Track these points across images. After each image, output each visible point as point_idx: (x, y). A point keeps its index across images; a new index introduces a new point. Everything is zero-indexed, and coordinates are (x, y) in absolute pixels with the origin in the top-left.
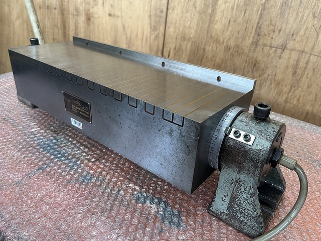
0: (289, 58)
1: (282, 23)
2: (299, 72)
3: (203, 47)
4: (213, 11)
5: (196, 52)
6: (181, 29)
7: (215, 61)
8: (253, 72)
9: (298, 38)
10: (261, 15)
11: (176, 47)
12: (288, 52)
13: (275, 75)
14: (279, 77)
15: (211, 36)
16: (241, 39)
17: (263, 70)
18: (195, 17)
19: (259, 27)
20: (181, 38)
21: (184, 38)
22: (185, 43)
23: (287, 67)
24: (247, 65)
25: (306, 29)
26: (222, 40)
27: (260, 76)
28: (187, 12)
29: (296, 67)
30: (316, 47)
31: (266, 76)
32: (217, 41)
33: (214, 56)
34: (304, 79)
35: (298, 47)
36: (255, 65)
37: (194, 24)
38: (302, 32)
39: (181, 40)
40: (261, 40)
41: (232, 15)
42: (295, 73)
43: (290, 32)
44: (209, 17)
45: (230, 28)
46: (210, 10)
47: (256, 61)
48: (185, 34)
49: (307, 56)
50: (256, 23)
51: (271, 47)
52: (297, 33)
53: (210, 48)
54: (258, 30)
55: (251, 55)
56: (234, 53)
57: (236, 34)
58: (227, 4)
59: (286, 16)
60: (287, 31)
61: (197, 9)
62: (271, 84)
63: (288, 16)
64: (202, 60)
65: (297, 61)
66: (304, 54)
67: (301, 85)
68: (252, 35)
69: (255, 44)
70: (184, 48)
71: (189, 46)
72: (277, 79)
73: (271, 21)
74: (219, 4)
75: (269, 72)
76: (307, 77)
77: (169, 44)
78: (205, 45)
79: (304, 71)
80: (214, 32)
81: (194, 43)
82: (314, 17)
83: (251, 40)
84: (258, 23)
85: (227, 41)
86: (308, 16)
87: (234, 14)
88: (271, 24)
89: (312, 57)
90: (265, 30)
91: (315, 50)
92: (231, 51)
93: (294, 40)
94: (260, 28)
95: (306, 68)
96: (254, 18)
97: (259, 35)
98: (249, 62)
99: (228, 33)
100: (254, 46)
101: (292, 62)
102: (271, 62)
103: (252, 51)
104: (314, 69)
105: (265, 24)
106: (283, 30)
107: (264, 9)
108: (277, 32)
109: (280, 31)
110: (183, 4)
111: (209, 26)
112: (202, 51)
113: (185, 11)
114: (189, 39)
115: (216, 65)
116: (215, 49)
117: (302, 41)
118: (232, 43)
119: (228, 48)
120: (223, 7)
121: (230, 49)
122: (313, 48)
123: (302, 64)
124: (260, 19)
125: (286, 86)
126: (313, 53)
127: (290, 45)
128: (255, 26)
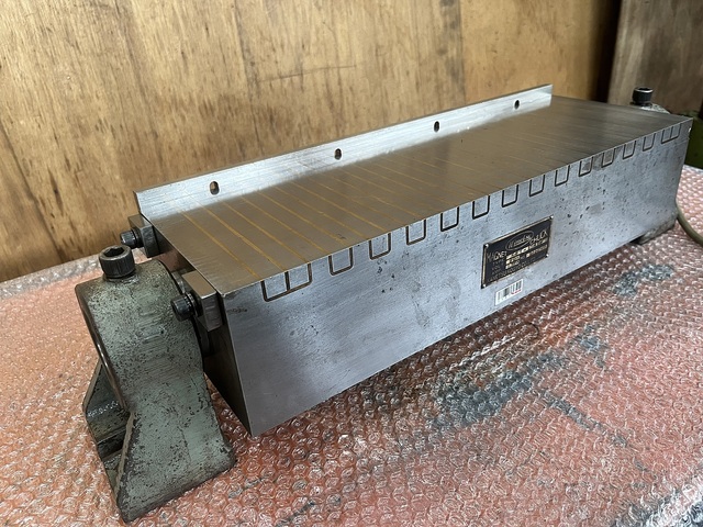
0: (315, 85)
1: (280, 32)
2: (336, 100)
3: (147, 129)
4: (130, 41)
5: (136, 148)
6: (58, 109)
7: (192, 147)
8: (274, 133)
9: (313, 50)
10: (239, 26)
11: (67, 161)
12: (309, 76)
13: (309, 120)
14: (315, 122)
15: (157, 98)
16: (226, 82)
17: (288, 121)
18: (87, 68)
19: (246, 50)
20: (72, 131)
21: (81, 130)
22: (92, 140)
23: (318, 100)
24: (258, 126)
25: (317, 31)
26: (185, 98)
27: (288, 134)
28: (53, 61)
29: (329, 95)
30: (340, 55)
31: (296, 128)
32: (176, 104)
33: (185, 139)
34: (346, 108)
35: (318, 63)
36: (272, 119)
37: (95, 86)
38: (313, 39)
39: (76, 137)
40: (261, 71)
41: (181, 38)
42: (332, 105)
43: (297, 43)
44: (127, 56)
45: (192, 69)
46: (122, 42)
47: (270, 110)
48: (79, 118)
49: (335, 71)
50: (238, 43)
51: (281, 77)
52: (308, 42)
53: (169, 126)
54: (247, 55)
55: (256, 104)
56: (223, 112)
57: (210, 77)
58: (158, 19)
59: (280, 18)
60: (293, 43)
61: (84, 46)
62: (309, 137)
63: (283, 17)
64: (161, 159)
65: (327, 85)
66: (330, 72)
67: (347, 118)
68: (242, 67)
69: (255, 80)
70: (96, 152)
71: (108, 142)
72: (313, 126)
73: (261, 33)
74: (138, 21)
75: (298, 120)
76: (348, 104)
77: (40, 162)
78: (151, 123)
79: (341, 96)
80: (161, 87)
81: (118, 131)
82: (319, 9)
83: (244, 77)
84: (242, 43)
85: (199, 97)
86: (310, 9)
87: (185, 38)
88: (263, 38)
89: (342, 71)
90: (258, 51)
91: (341, 59)
92: (216, 113)
93: (309, 54)
94: (248, 51)
95: (341, 91)
96: (230, 35)
97: (253, 64)
98: (260, 118)
99: (193, 79)
100: (255, 85)
101: (321, 90)
102: (294, 102)
103: (254, 97)
104: (351, 89)
105: (254, 40)
106: (286, 41)
107: (239, 13)
108: (279, 50)
109: (282, 46)
110: (29, 48)
111: (138, 77)
112: (151, 139)
113: (44, 61)
114: (100, 126)
115: (199, 153)
116: (179, 121)
117: (319, 51)
118: (211, 96)
119: (207, 109)
120: (151, 26)
121: (212, 109)
122: (337, 57)
123: (334, 87)
124: (240, 34)
125: (330, 130)
126: (341, 65)
127: (307, 64)
128: (239, 49)
